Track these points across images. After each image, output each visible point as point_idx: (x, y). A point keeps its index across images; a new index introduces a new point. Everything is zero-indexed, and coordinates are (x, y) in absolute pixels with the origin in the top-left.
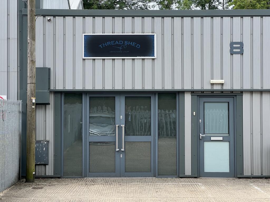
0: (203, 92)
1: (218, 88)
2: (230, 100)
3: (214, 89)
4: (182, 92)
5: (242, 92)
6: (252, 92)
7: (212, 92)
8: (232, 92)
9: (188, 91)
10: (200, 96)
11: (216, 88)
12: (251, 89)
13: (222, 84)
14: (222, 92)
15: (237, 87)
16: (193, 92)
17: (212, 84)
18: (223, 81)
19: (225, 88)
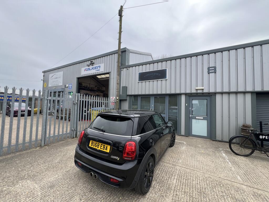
0: (191, 94)
1: (200, 91)
2: (208, 98)
3: (198, 92)
4: (180, 94)
5: (215, 94)
6: (222, 93)
7: (197, 94)
8: (209, 93)
9: (183, 94)
10: (190, 96)
11: (199, 91)
12: (221, 92)
13: (203, 90)
14: (203, 94)
15: (212, 90)
16: (186, 94)
17: (197, 90)
18: (203, 88)
19: (204, 91)
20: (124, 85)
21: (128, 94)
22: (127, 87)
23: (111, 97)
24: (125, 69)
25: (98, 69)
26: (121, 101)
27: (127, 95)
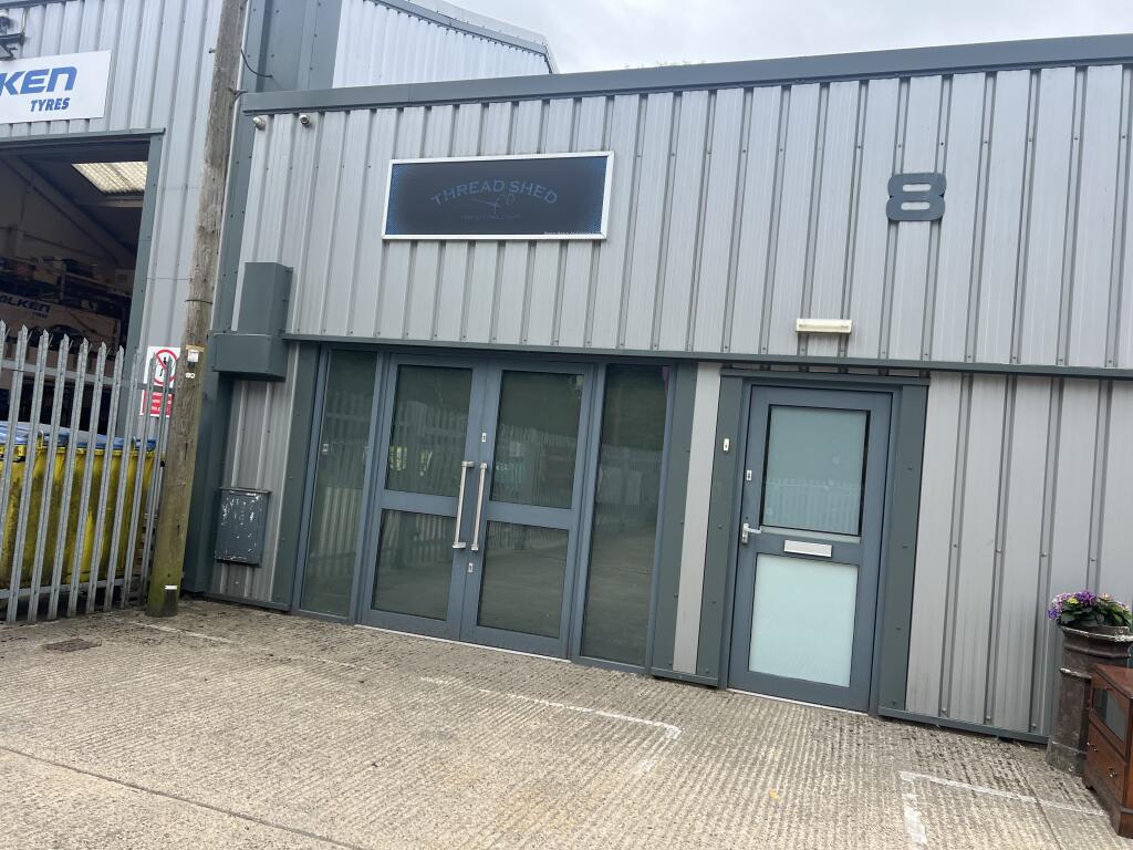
0: (766, 364)
1: (827, 351)
2: (877, 404)
3: (809, 354)
4: (689, 364)
5: (923, 374)
6: (968, 374)
7: (804, 366)
8: (883, 369)
9: (709, 361)
10: (755, 383)
11: (818, 351)
12: (965, 364)
13: (843, 338)
14: (844, 368)
15: (904, 350)
16: (728, 365)
17: (804, 337)
18: (848, 323)
19: (856, 352)
20: (269, 255)
21: (292, 330)
22: (289, 272)
23: (152, 351)
24: (284, 122)
25: (53, 96)
26: (230, 382)
27: (289, 343)
